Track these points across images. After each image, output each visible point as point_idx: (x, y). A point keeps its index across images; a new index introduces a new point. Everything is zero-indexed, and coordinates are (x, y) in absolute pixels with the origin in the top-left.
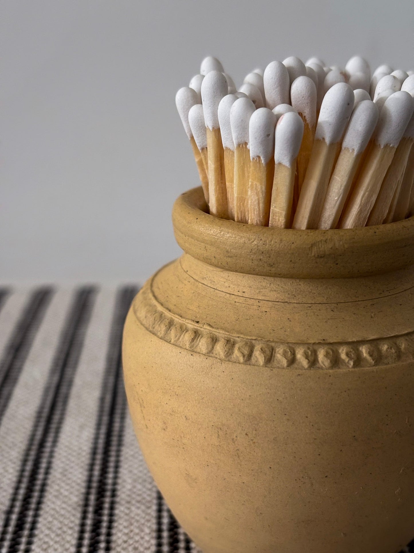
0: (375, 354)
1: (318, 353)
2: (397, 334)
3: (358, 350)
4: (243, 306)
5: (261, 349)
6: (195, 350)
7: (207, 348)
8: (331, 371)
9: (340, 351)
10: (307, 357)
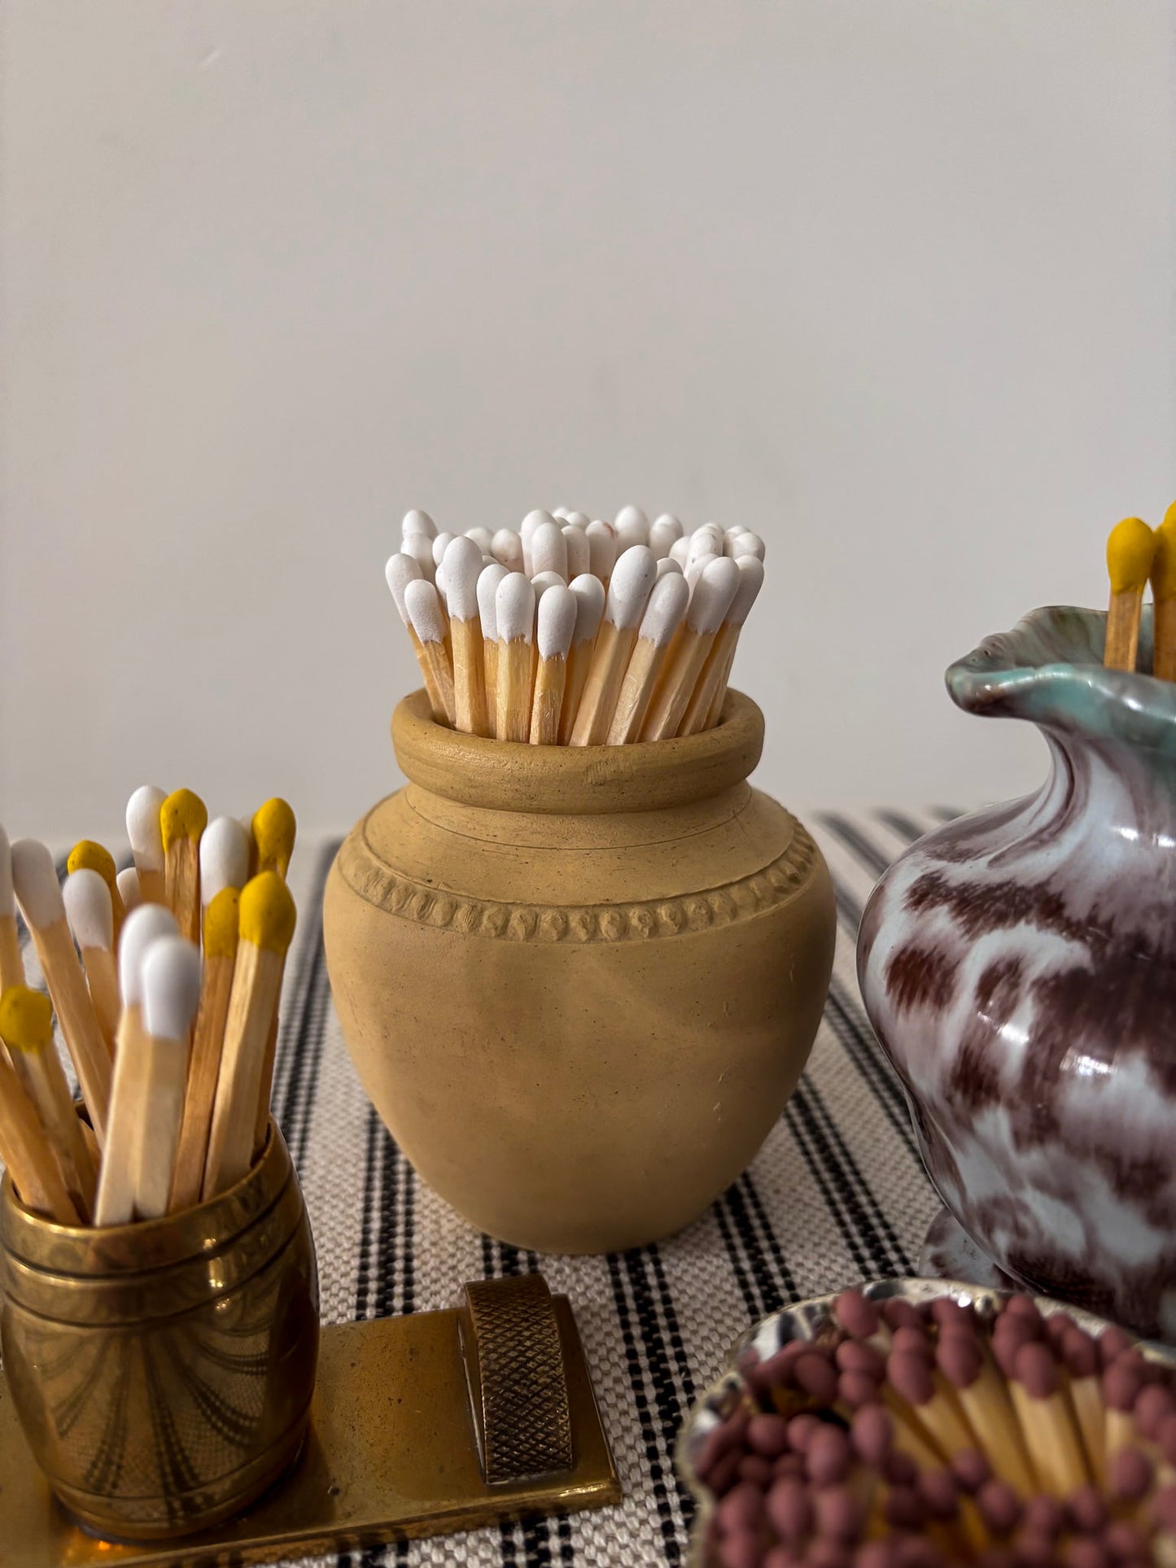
0: (679, 917)
1: (600, 919)
2: (708, 887)
3: (655, 912)
4: (495, 855)
5: (521, 916)
6: (427, 922)
7: (443, 919)
8: (618, 944)
9: (631, 914)
10: (584, 926)
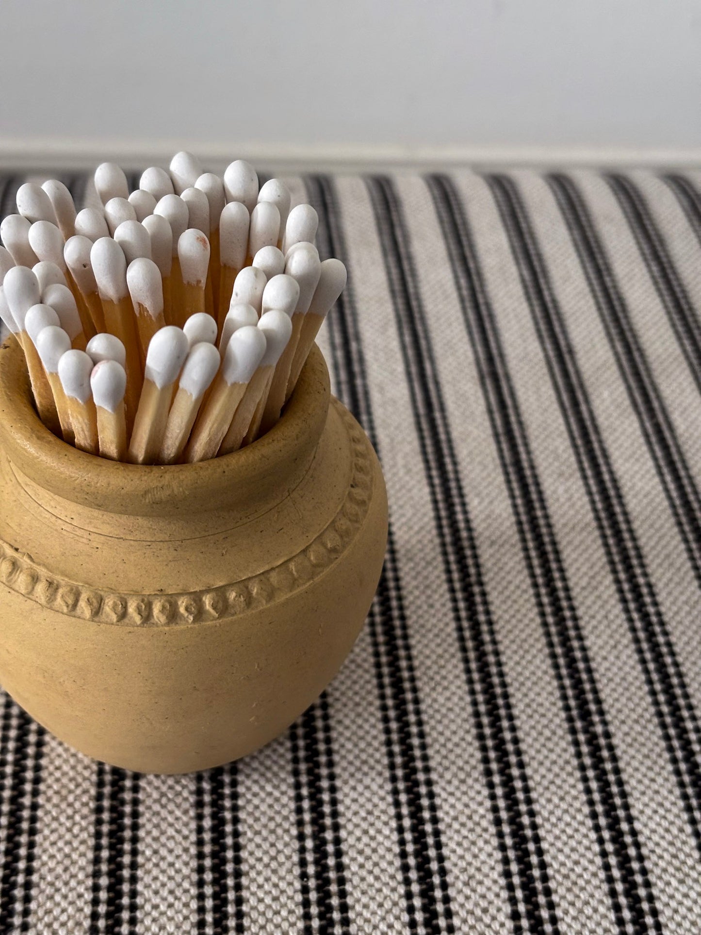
0: (220, 605)
1: (154, 606)
2: (250, 575)
3: (201, 600)
4: (72, 536)
5: (88, 599)
6: (14, 586)
7: (26, 589)
8: (166, 628)
9: (180, 603)
10: (139, 614)
